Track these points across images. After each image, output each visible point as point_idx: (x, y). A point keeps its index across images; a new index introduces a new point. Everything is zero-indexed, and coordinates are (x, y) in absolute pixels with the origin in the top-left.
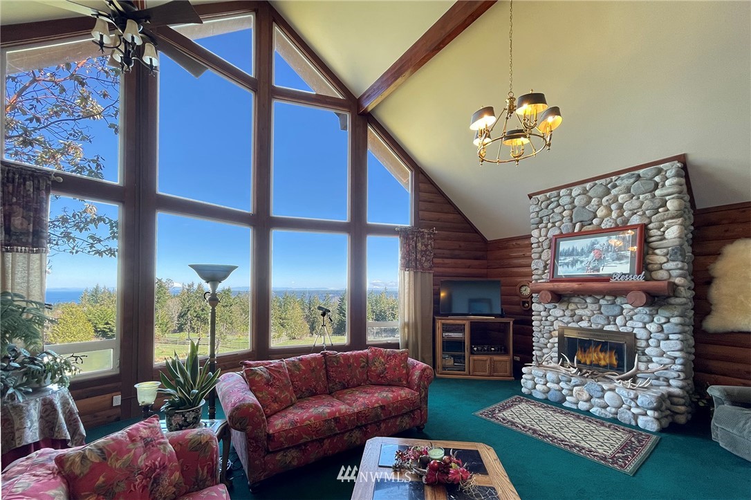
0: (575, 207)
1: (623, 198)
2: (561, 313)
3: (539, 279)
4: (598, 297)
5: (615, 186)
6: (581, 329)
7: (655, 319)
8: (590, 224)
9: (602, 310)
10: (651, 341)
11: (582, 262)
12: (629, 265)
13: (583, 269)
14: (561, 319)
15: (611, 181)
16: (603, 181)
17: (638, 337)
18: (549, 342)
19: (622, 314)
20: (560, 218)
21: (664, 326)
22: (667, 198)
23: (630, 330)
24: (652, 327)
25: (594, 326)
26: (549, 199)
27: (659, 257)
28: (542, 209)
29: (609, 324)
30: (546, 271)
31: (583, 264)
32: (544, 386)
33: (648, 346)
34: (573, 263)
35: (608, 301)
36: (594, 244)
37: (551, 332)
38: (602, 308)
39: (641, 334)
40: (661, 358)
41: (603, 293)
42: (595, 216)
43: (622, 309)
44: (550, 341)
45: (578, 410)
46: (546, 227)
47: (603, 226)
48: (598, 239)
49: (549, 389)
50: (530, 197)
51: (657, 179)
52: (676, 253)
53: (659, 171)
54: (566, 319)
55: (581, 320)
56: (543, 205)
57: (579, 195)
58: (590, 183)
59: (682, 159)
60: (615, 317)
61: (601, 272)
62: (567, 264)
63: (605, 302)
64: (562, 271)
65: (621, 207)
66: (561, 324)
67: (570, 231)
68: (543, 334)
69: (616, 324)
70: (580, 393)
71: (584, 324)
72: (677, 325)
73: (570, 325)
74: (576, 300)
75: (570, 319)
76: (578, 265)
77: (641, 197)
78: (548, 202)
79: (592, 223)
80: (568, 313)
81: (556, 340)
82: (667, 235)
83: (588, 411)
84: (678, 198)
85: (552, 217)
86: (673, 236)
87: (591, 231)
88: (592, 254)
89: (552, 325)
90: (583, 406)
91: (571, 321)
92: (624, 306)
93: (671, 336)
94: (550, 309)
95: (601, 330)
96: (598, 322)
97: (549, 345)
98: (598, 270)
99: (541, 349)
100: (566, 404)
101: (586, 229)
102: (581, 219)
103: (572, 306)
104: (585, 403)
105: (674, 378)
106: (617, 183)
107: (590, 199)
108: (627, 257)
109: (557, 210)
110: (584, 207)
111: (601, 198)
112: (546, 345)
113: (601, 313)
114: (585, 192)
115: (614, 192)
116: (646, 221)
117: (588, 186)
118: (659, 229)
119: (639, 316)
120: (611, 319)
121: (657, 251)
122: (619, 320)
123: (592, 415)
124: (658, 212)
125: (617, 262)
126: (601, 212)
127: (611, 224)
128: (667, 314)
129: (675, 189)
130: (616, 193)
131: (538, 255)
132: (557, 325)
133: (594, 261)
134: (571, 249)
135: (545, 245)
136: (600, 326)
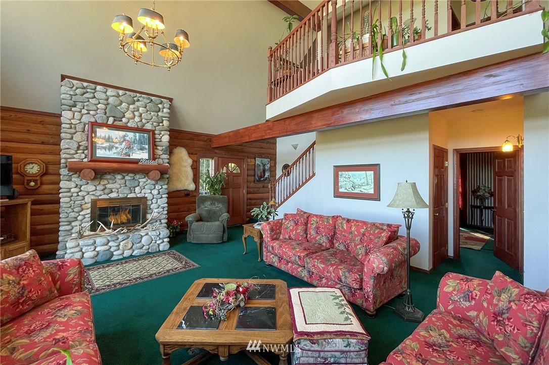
0: (108, 104)
1: (143, 110)
2: (94, 188)
3: (69, 158)
4: (124, 175)
5: (138, 100)
6: (110, 199)
7: (156, 187)
8: (120, 121)
9: (127, 184)
10: (153, 201)
11: (117, 148)
12: (147, 154)
13: (118, 153)
14: (94, 193)
15: (136, 96)
16: (132, 93)
17: (148, 199)
18: (79, 215)
19: (139, 185)
20: (95, 108)
21: (160, 190)
22: (164, 119)
23: (143, 195)
24: (155, 192)
25: (121, 196)
26: (84, 88)
27: (159, 152)
28: (76, 95)
29: (131, 193)
30: (79, 152)
31: (118, 150)
32: (94, 252)
33: (152, 203)
34: (110, 148)
35: (131, 177)
36: (124, 136)
37: (81, 205)
38: (127, 182)
39: (149, 196)
40: (159, 209)
41: (128, 171)
42: (124, 116)
43: (139, 182)
44: (81, 213)
45: (124, 258)
46: (80, 112)
47: (129, 125)
48: (128, 133)
49: (98, 252)
50: (63, 77)
51: (160, 106)
52: (167, 150)
53: (161, 103)
54: (98, 193)
55: (112, 192)
56: (78, 91)
57: (113, 96)
58: (123, 91)
59: (171, 100)
60: (135, 187)
61: (131, 157)
62: (105, 148)
63: (130, 178)
64: (100, 153)
65: (140, 116)
66: (93, 197)
67: (105, 122)
68: (73, 209)
69: (135, 192)
70: (126, 245)
71: (113, 195)
72: (166, 189)
73: (100, 197)
74: (109, 177)
75: (101, 193)
76: (114, 150)
77: (152, 113)
78: (85, 91)
79: (122, 121)
80: (100, 187)
81: (89, 211)
82: (163, 140)
83: (131, 255)
84: (168, 121)
85: (87, 105)
86: (166, 141)
87: (120, 126)
88: (124, 143)
89: (84, 199)
90: (127, 253)
91: (103, 193)
92: (140, 180)
93: (163, 196)
94: (81, 186)
95: (126, 198)
96: (124, 193)
97: (80, 218)
98: (129, 156)
99: (70, 223)
100: (114, 258)
101: (117, 123)
102: (114, 115)
103: (104, 182)
104: (129, 251)
105: (164, 219)
106: (140, 99)
107: (121, 102)
108: (146, 149)
109: (93, 101)
110: (116, 107)
111: (129, 104)
112: (76, 218)
113: (126, 186)
114: (118, 96)
115: (137, 103)
116: (154, 129)
117: (121, 92)
118: (159, 135)
119: (149, 185)
120: (132, 190)
121: (159, 148)
122: (137, 190)
123: (135, 256)
124: (159, 125)
125: (141, 151)
126: (128, 115)
127: (135, 125)
128: (162, 183)
129: (167, 115)
130: (139, 105)
131: (69, 136)
132: (88, 199)
133: (126, 148)
134: (107, 136)
135: (79, 127)
136: (126, 195)
